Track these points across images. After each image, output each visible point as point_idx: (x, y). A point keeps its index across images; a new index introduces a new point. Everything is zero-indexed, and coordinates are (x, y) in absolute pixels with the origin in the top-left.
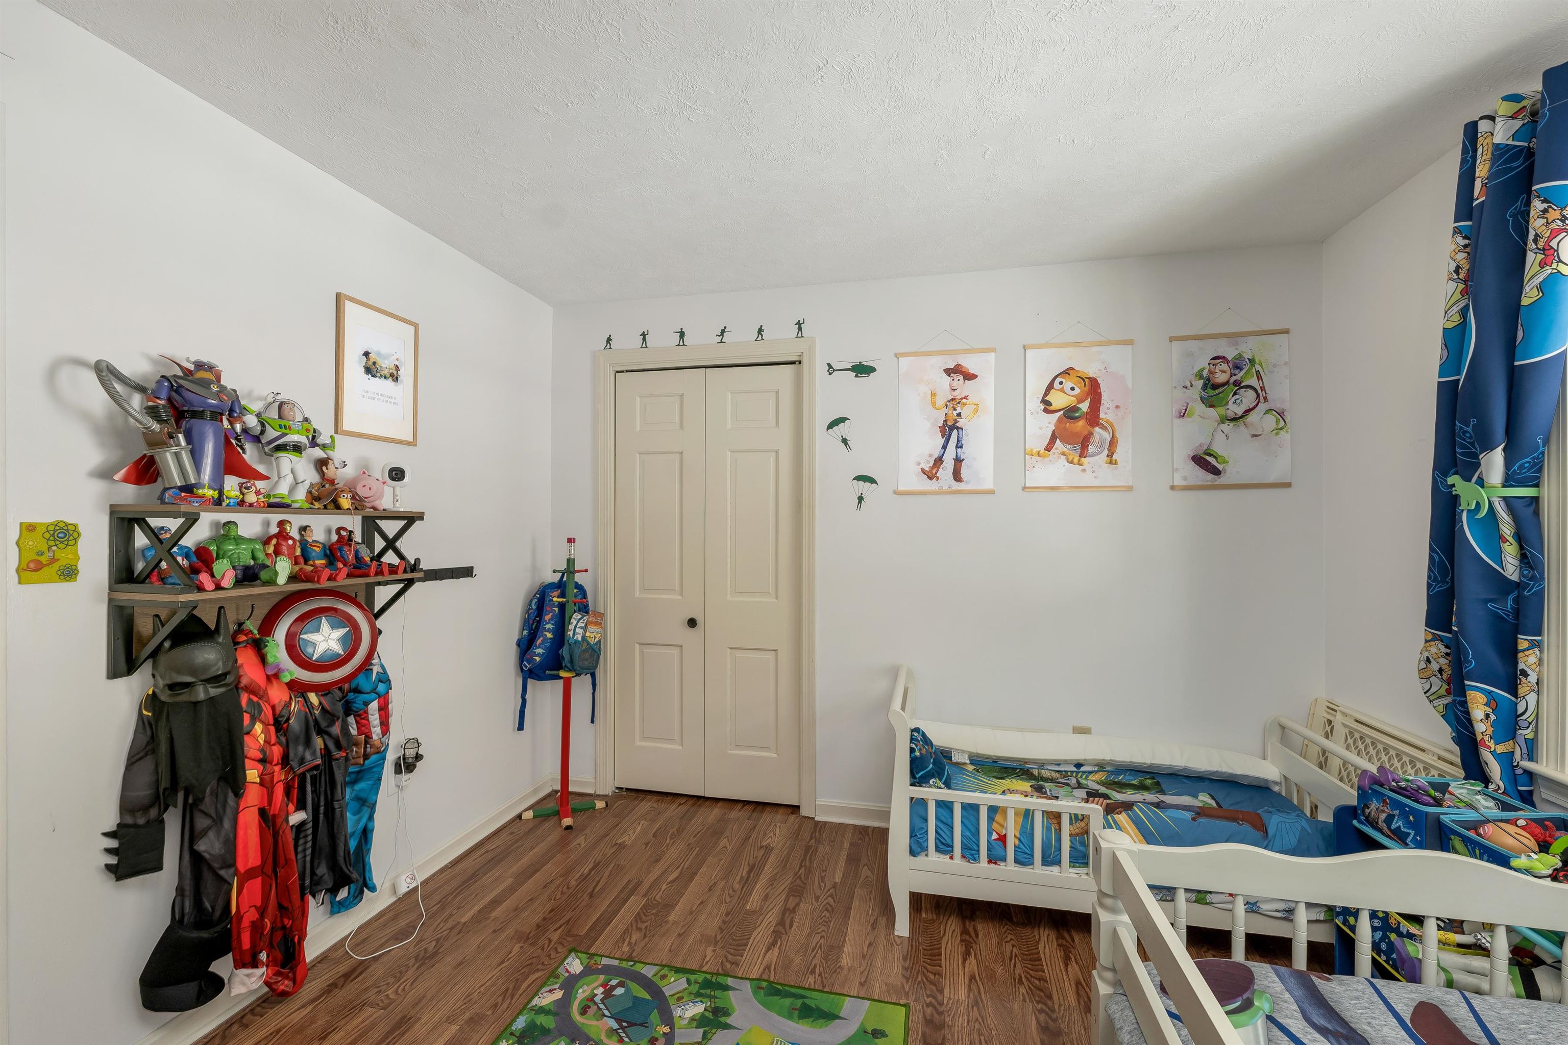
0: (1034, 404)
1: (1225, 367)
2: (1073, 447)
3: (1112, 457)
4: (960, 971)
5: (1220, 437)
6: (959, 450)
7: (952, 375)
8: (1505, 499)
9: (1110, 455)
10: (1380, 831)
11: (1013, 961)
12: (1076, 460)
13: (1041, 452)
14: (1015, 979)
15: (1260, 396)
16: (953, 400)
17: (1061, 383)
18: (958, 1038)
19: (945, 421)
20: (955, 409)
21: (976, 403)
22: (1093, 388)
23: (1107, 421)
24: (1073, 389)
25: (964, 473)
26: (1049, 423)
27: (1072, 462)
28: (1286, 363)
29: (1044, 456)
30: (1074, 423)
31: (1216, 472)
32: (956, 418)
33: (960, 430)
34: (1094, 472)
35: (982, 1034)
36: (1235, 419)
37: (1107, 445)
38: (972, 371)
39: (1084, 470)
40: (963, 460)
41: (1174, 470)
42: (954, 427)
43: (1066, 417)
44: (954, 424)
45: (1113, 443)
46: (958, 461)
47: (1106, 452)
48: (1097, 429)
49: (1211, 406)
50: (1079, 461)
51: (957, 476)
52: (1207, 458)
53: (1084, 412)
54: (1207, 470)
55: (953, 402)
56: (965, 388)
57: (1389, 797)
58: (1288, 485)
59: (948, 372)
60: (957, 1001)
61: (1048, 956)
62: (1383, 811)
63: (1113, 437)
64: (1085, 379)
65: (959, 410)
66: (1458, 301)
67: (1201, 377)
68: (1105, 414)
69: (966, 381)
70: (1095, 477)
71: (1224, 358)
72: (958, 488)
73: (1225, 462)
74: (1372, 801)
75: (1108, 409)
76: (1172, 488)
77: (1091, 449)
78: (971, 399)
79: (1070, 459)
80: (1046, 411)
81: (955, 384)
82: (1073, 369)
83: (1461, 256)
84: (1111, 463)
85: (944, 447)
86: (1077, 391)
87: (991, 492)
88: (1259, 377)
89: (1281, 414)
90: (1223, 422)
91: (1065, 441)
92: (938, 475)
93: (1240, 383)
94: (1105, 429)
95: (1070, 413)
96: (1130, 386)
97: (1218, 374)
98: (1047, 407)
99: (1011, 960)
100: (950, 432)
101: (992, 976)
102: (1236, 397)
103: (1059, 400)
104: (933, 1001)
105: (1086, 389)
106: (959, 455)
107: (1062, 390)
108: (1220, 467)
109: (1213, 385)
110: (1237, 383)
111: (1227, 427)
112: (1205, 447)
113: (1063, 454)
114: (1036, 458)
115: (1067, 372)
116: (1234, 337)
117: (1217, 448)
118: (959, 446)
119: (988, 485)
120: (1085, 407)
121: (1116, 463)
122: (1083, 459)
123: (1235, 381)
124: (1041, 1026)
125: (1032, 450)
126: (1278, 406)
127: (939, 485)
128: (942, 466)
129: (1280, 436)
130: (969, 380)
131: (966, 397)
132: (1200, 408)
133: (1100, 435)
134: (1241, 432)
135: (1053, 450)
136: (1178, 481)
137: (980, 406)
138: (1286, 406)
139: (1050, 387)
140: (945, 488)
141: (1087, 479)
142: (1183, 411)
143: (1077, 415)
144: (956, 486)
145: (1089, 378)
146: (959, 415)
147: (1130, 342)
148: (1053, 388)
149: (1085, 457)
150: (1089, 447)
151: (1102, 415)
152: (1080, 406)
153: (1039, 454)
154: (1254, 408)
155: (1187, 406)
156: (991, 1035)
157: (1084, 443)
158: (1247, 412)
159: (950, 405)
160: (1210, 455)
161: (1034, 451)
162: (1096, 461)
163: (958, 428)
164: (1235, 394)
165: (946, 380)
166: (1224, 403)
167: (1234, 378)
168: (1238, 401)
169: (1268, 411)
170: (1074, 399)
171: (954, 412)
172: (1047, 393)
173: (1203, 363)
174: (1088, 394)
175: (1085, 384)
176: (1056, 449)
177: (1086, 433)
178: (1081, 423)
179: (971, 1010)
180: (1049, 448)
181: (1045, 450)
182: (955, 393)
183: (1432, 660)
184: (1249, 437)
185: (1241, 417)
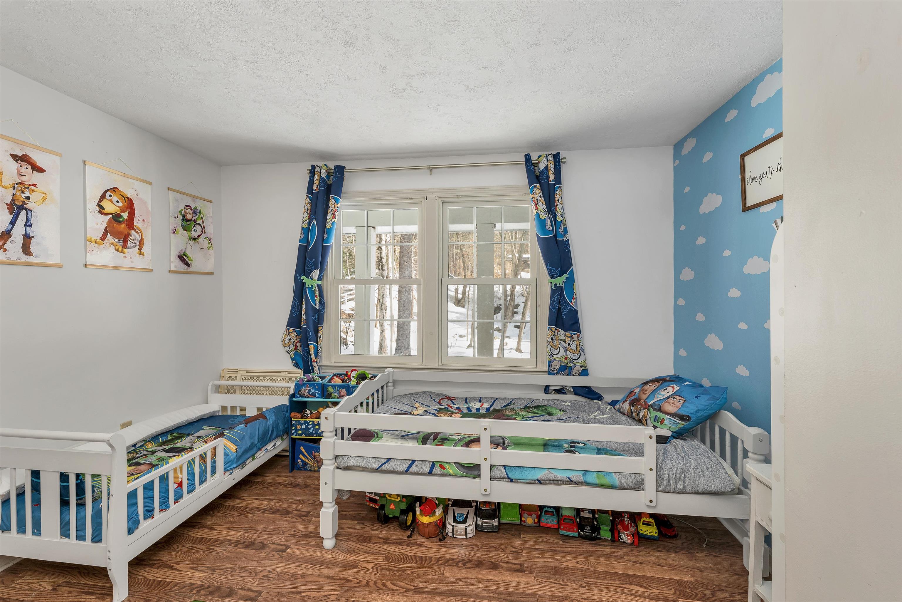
0: (92, 206)
1: (190, 211)
2: (118, 241)
3: (141, 250)
4: (183, 573)
5: (189, 247)
6: (28, 228)
7: (19, 162)
8: (317, 284)
9: (140, 249)
10: (309, 397)
11: (194, 548)
12: (120, 249)
13: (98, 241)
14: (208, 551)
15: (203, 231)
16: (21, 183)
17: (110, 196)
18: (232, 581)
19: (13, 200)
20: (23, 192)
21: (45, 192)
22: (130, 205)
23: (138, 228)
24: (118, 202)
25: (33, 248)
26: (102, 222)
27: (117, 250)
28: (211, 217)
29: (100, 244)
30: (119, 225)
31: (188, 265)
32: (25, 200)
33: (29, 212)
34: (131, 258)
35: (236, 571)
36: (194, 239)
37: (138, 243)
38: (40, 164)
39: (125, 257)
40: (33, 237)
41: (171, 262)
42: (22, 207)
43: (114, 220)
44: (22, 205)
45: (141, 242)
46: (27, 238)
47: (138, 247)
48: (132, 232)
49: (185, 230)
50: (122, 250)
51: (26, 249)
52: (184, 257)
53: (125, 219)
54: (185, 264)
55: (22, 186)
56: (35, 177)
57: (308, 384)
58: (212, 274)
59: (15, 157)
60: (205, 578)
61: (202, 535)
62: (307, 389)
63: (142, 238)
64: (125, 198)
65: (27, 194)
66: (307, 220)
67: (181, 214)
68: (137, 223)
69: (34, 172)
70: (132, 262)
71: (190, 207)
72: (27, 261)
73: (191, 260)
74: (302, 388)
75: (139, 220)
76: (170, 271)
77: (129, 244)
78: (39, 188)
79: (117, 248)
80: (100, 212)
81: (23, 170)
82: (117, 189)
83: (309, 206)
84: (140, 254)
85: (13, 223)
86: (121, 204)
87: (59, 266)
88: (203, 221)
89: (210, 240)
90: (190, 240)
91: (114, 236)
92: (5, 247)
93: (196, 222)
94: (137, 232)
95: (116, 217)
96: (150, 209)
97: (188, 215)
98: (101, 210)
99: (194, 550)
100: (18, 211)
101: (198, 560)
102: (195, 228)
103: (110, 207)
104: (197, 589)
105: (126, 204)
106: (28, 232)
107: (111, 201)
108: (189, 262)
109: (186, 219)
110: (195, 221)
111: (191, 242)
112: (183, 252)
113: (112, 244)
114: (93, 244)
115: (114, 190)
116: (194, 198)
117: (188, 253)
118: (28, 224)
119: (56, 261)
120: (125, 215)
121: (143, 255)
122: (124, 249)
123: (194, 220)
124: (245, 548)
125: (91, 238)
126: (209, 236)
127: (6, 256)
128: (10, 240)
129: (210, 250)
130: (37, 171)
131: (35, 185)
132: (181, 230)
133: (134, 236)
134: (196, 247)
135: (105, 241)
136: (173, 269)
137: (48, 195)
138: (212, 237)
139: (103, 197)
140: (14, 259)
141: (127, 263)
142: (175, 230)
143: (121, 220)
144: (25, 258)
145: (128, 198)
146: (28, 198)
147: (150, 183)
148: (105, 198)
149: (126, 248)
150: (128, 242)
151: (135, 224)
152: (123, 214)
153: (96, 242)
154: (201, 235)
155: (176, 228)
156: (237, 567)
157: (125, 239)
158: (199, 236)
159: (19, 187)
160: (186, 256)
161: (93, 239)
162: (132, 252)
163: (26, 209)
164: (194, 226)
165: (14, 165)
166: (190, 229)
167: (194, 218)
168: (195, 230)
169: (206, 238)
170: (119, 209)
171: (22, 194)
172: (101, 200)
173: (182, 207)
174: (127, 208)
175: (125, 201)
176: (108, 240)
177: (126, 233)
178: (123, 226)
179: (216, 573)
180: (103, 238)
181: (100, 239)
182: (23, 179)
183: (292, 339)
184: (199, 249)
185: (197, 238)
